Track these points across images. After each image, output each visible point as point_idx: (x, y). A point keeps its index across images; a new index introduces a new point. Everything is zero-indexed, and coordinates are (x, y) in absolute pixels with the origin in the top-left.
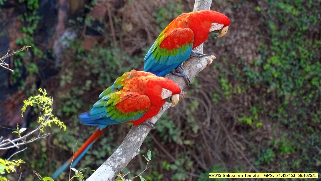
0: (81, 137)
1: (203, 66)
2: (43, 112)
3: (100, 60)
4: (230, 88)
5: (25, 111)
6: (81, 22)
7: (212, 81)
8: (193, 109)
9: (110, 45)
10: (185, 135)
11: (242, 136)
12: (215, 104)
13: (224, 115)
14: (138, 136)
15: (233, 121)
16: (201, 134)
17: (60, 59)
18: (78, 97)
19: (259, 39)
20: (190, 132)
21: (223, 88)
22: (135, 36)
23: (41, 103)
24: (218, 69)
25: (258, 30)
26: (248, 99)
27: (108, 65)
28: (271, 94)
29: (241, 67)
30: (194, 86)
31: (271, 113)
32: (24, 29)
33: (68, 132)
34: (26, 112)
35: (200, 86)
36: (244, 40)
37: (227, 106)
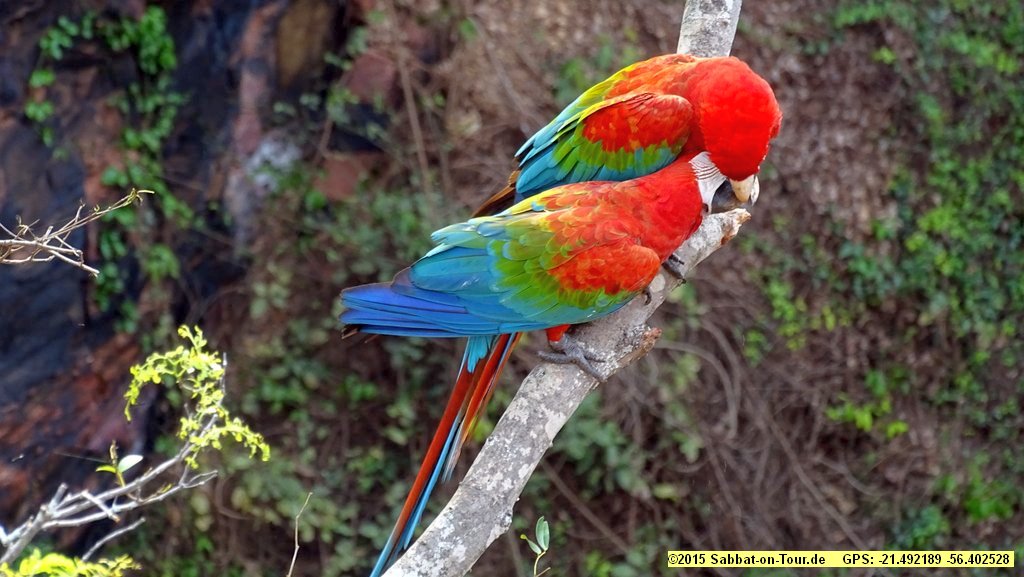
0: (323, 481)
1: (708, 244)
2: (195, 402)
3: (380, 232)
4: (799, 313)
5: (136, 400)
6: (314, 108)
7: (739, 291)
8: (681, 383)
9: (408, 183)
10: (657, 466)
11: (840, 468)
12: (753, 364)
13: (781, 400)
14: (504, 474)
15: (813, 420)
16: (709, 462)
17: (249, 229)
18: (311, 353)
19: (890, 153)
20: (672, 457)
21: (777, 314)
22: (490, 152)
23: (185, 375)
24: (759, 251)
25: (886, 124)
26: (858, 346)
27: (405, 248)
28: (934, 330)
29: (834, 244)
30: (685, 307)
31: (933, 391)
32: (131, 136)
33: (281, 464)
34: (140, 404)
35: (702, 309)
36: (841, 157)
37: (791, 371)
